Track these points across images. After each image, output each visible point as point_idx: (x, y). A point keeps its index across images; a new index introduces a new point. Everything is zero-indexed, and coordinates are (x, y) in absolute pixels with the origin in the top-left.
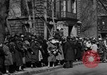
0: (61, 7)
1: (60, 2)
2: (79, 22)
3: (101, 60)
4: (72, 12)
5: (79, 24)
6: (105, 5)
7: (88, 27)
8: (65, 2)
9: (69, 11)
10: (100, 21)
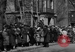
0: (43, 5)
1: (42, 1)
2: (55, 15)
3: (71, 42)
4: (50, 8)
5: (55, 17)
6: (74, 4)
7: (62, 19)
8: (45, 1)
9: (48, 7)
10: (70, 14)
